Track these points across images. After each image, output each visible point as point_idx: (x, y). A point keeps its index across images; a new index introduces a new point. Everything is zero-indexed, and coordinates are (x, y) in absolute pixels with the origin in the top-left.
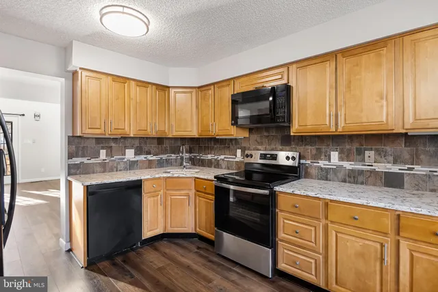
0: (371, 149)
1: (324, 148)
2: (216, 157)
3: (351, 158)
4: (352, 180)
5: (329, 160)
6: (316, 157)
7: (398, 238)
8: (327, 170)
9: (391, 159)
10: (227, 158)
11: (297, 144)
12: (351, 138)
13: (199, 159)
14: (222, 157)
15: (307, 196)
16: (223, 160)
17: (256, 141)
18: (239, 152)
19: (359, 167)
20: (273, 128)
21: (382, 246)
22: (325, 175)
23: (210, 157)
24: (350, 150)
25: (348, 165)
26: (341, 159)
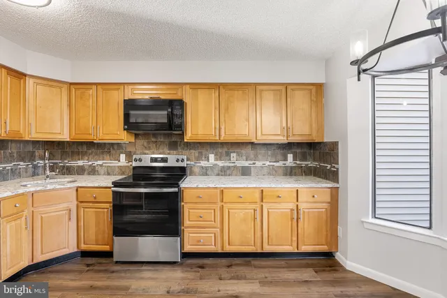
0: (234, 152)
1: (204, 152)
2: (90, 163)
3: (223, 158)
4: (223, 174)
5: (208, 160)
6: (198, 159)
7: (262, 203)
8: (206, 168)
9: (244, 158)
10: (106, 163)
11: (183, 149)
12: (223, 144)
13: (64, 166)
14: (100, 162)
15: (209, 188)
16: (101, 166)
17: (143, 145)
18: (123, 157)
19: (227, 164)
20: (161, 134)
21: (255, 210)
22: (205, 172)
23: (80, 163)
24: (221, 153)
25: (220, 163)
26: (216, 159)
